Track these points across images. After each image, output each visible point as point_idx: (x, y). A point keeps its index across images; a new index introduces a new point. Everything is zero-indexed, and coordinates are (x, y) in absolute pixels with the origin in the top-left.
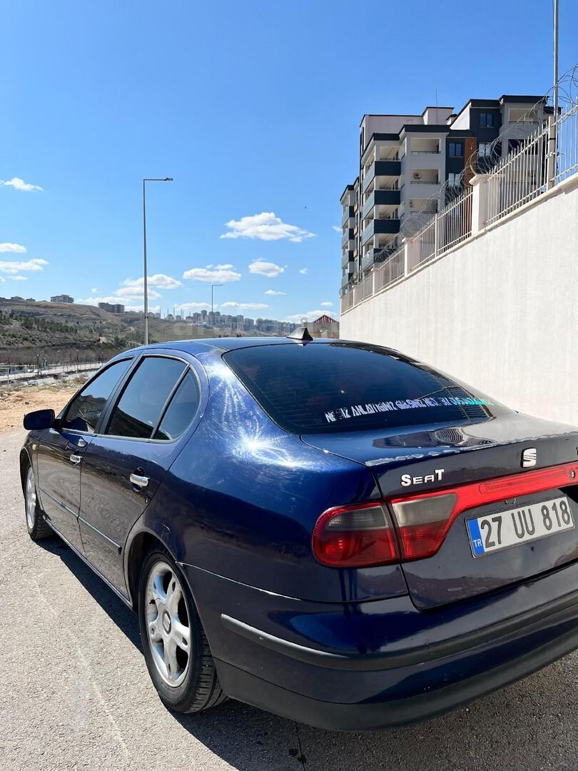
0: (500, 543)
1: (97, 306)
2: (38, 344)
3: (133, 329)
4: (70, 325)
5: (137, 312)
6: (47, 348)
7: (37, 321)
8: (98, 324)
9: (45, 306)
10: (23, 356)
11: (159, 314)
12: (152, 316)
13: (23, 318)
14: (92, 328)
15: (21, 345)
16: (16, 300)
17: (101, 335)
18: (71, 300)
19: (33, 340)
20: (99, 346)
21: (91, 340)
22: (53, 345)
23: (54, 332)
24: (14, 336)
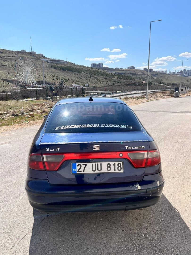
0: (84, 171)
1: (143, 70)
2: (122, 84)
3: (155, 78)
4: (134, 77)
5: (158, 71)
6: (125, 85)
7: (122, 76)
8: (143, 77)
9: (126, 71)
10: (117, 88)
11: (166, 72)
12: (163, 72)
13: (118, 75)
14: (141, 78)
15: (117, 85)
16: (117, 69)
17: (143, 81)
18: (134, 68)
19: (121, 83)
20: (142, 84)
21: (140, 82)
22: (127, 84)
23: (128, 80)
24: (115, 81)
